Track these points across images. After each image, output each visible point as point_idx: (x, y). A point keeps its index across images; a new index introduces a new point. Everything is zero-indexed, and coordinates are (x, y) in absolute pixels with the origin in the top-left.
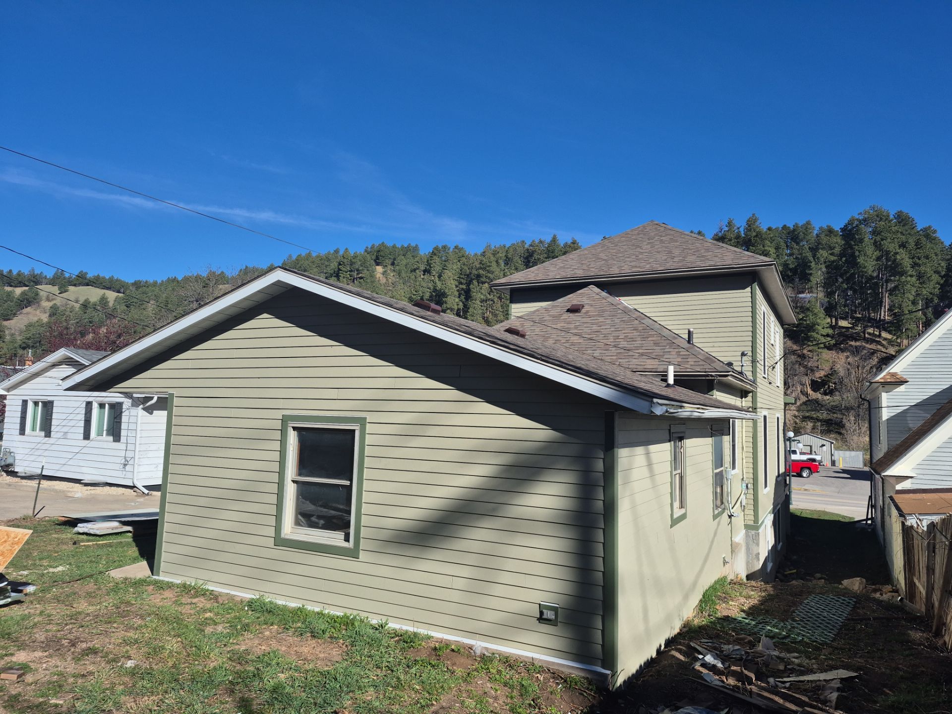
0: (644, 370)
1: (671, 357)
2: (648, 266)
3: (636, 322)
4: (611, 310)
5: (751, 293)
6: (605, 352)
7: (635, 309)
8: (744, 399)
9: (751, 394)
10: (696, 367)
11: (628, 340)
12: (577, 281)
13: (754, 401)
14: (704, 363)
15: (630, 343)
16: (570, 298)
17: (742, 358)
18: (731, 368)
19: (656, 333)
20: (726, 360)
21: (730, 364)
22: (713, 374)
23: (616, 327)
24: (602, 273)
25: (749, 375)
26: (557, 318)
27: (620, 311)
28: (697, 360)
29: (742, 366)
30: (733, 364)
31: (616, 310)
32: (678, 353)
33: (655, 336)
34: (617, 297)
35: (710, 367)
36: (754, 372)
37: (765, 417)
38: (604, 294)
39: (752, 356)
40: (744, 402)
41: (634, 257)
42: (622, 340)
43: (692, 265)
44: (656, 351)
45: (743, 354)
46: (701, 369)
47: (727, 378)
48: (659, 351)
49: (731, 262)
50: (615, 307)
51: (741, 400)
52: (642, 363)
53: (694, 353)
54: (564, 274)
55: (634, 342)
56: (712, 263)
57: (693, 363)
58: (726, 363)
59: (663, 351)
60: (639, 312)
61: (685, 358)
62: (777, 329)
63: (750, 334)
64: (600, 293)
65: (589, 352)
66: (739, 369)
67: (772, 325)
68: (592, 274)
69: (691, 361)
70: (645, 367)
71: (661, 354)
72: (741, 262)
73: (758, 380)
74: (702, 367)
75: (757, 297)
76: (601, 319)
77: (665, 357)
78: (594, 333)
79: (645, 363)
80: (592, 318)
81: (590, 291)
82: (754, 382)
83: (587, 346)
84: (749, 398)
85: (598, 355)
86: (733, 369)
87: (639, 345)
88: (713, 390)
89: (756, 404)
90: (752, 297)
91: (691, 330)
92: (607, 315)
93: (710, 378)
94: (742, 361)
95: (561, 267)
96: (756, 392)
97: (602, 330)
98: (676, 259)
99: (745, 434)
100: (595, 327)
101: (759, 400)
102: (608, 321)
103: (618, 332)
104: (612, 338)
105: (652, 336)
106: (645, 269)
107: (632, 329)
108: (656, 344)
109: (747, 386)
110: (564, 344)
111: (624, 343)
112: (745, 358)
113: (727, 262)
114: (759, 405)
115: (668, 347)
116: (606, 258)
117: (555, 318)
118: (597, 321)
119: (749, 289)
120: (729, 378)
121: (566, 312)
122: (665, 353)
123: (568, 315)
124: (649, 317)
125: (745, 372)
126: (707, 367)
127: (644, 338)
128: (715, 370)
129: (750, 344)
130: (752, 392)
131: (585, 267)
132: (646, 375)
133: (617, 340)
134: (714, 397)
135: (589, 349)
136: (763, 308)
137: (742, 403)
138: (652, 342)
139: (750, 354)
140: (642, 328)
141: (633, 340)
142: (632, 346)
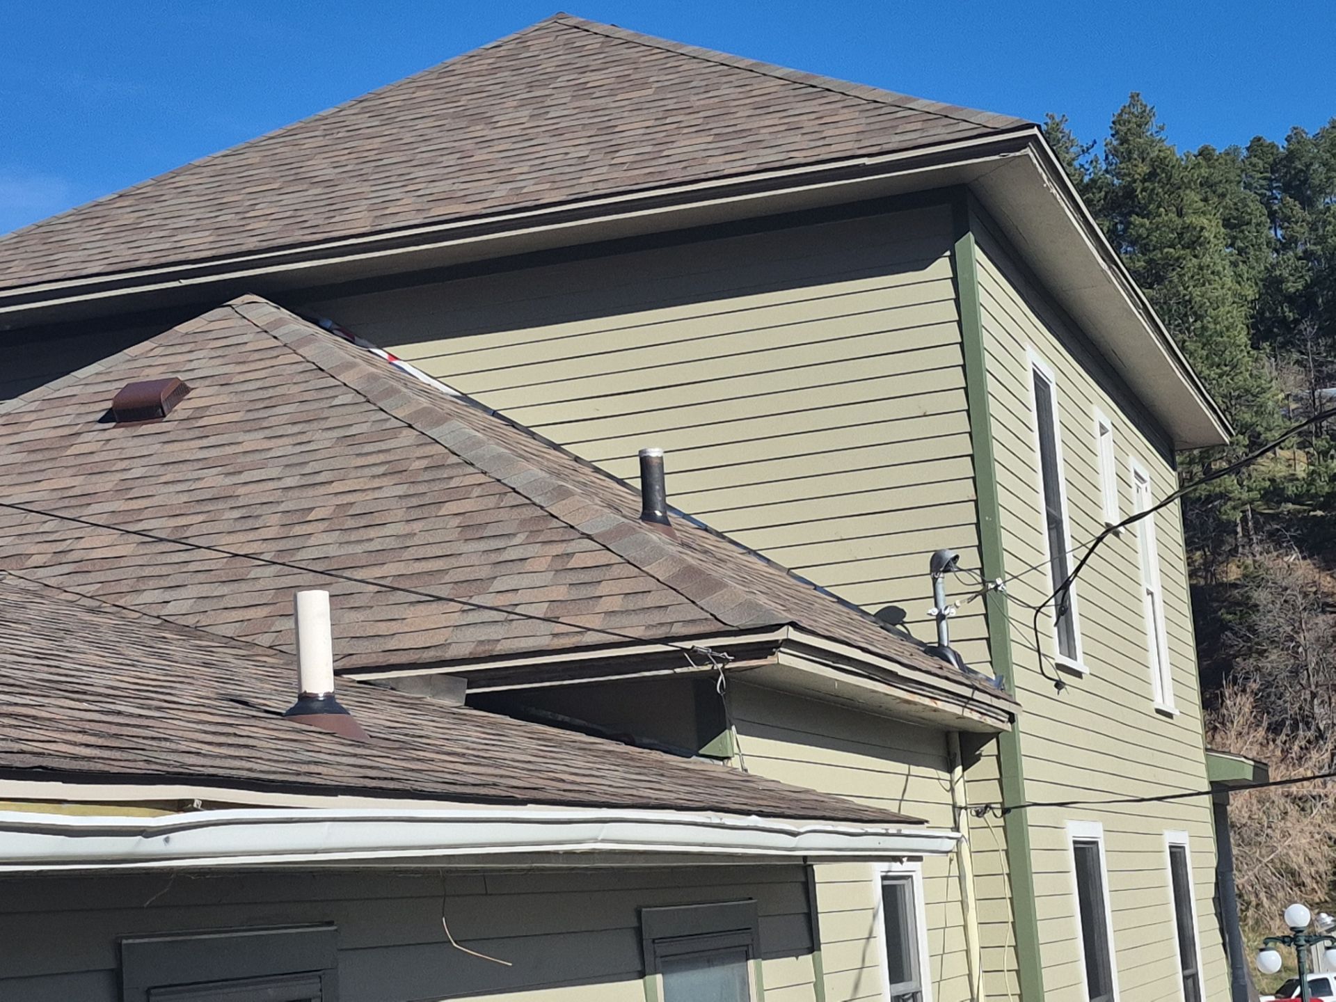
0: (382, 660)
1: (525, 581)
2: (502, 191)
3: (408, 437)
4: (306, 396)
5: (955, 280)
6: (225, 589)
7: (464, 397)
8: (959, 769)
9: (990, 748)
10: (625, 620)
11: (351, 523)
12: (184, 282)
13: (1008, 776)
14: (669, 597)
15: (354, 536)
16: (134, 359)
17: (935, 580)
18: (900, 633)
19: (483, 479)
20: (872, 598)
21: (891, 617)
22: (702, 645)
23: (308, 470)
24: (298, 236)
25: (976, 655)
26: (47, 455)
27: (349, 398)
28: (643, 584)
29: (940, 617)
30: (903, 613)
31: (331, 393)
32: (561, 565)
33: (477, 491)
34: (380, 347)
35: (696, 614)
36: (997, 644)
37: (1085, 854)
38: (295, 326)
39: (982, 570)
40: (959, 787)
41: (451, 160)
42: (322, 526)
43: (690, 171)
44: (462, 561)
45: (940, 565)
46: (648, 627)
47: (770, 660)
48: (474, 560)
49: (849, 145)
50: (332, 382)
51: (946, 776)
52: (383, 628)
53: (631, 554)
54: (122, 254)
55: (372, 533)
56: (770, 157)
57: (616, 603)
58: (873, 610)
59: (494, 557)
60: (485, 409)
61: (591, 576)
62: (1134, 463)
63: (966, 468)
64: (279, 323)
65: (147, 597)
66: (926, 633)
67: (1104, 447)
68: (251, 244)
69: (611, 594)
70: (392, 644)
71: (484, 572)
72: (895, 141)
73: (1019, 677)
74: (657, 617)
75: (983, 297)
76: (252, 441)
77: (498, 585)
78: (198, 508)
79: (394, 627)
80: (212, 441)
81: (236, 322)
82: (1003, 686)
83: (147, 571)
84: (986, 766)
85: (184, 607)
86: (907, 637)
87: (392, 543)
88: (722, 727)
89: (1018, 791)
90: (957, 301)
91: (654, 453)
92: (284, 419)
93: (695, 668)
94: (935, 597)
95: (122, 228)
96: (1013, 736)
97: (242, 490)
98: (625, 156)
99: (981, 936)
100: (214, 480)
101: (1028, 768)
102: (282, 447)
103: (310, 492)
104: (275, 519)
105: (462, 493)
106: (487, 204)
107: (381, 470)
108: (471, 529)
109: (940, 705)
110: (41, 573)
111: (326, 538)
112: (947, 582)
113: (833, 148)
114: (1031, 792)
115: (517, 540)
116: (330, 173)
117: (39, 456)
118: (229, 450)
119: (942, 267)
120: (784, 658)
121: (101, 421)
122: (504, 569)
123: (106, 435)
124: (527, 431)
125: (953, 646)
126: (680, 617)
127: (422, 508)
128: (718, 627)
129: (970, 514)
130: (996, 734)
131: (228, 218)
132: (393, 685)
133: (298, 530)
134: (735, 762)
135: (152, 583)
136: (1031, 357)
137: (952, 790)
138: (456, 521)
139: (970, 559)
140: (424, 463)
141: (369, 519)
142: (359, 549)
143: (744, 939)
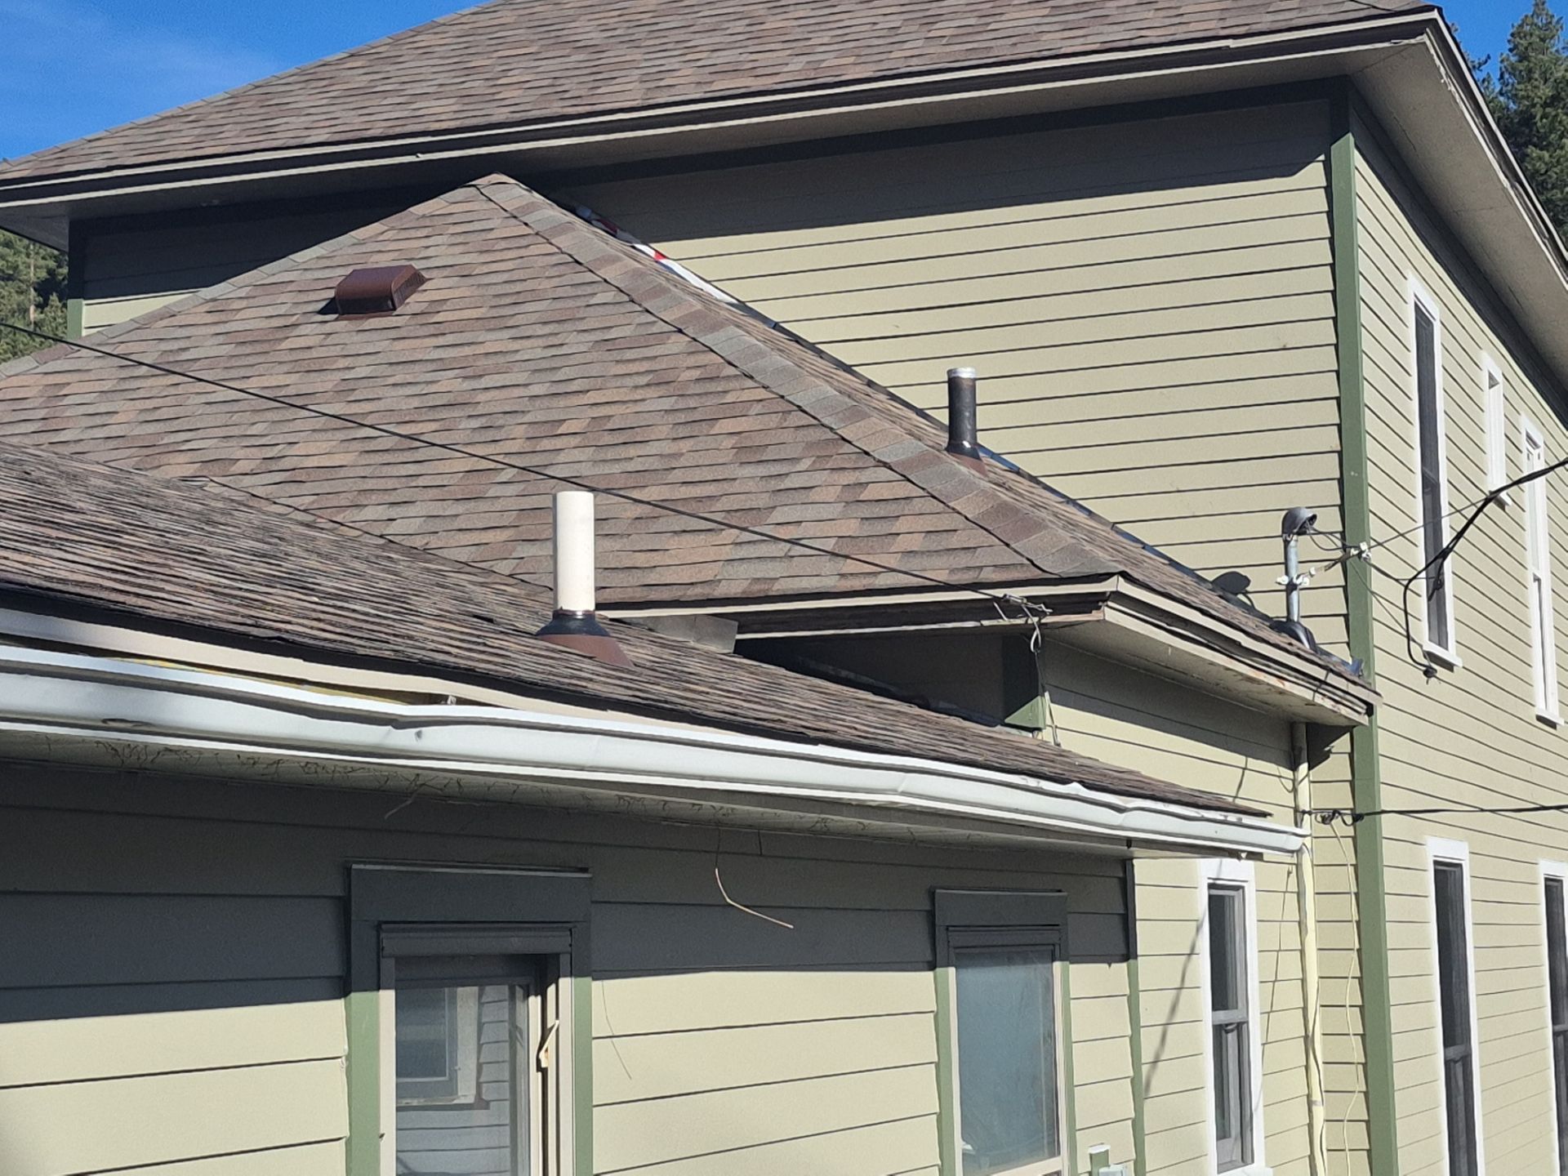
0: (640, 595)
1: (810, 512)
2: (798, 64)
3: (678, 343)
4: (560, 293)
5: (1328, 190)
6: (459, 508)
7: (742, 306)
8: (1304, 767)
9: (1342, 744)
10: (926, 562)
11: (608, 439)
12: (423, 157)
13: (1362, 777)
14: (981, 537)
15: (611, 454)
16: (362, 243)
17: (1287, 543)
18: (1242, 605)
19: (763, 394)
20: (1210, 561)
21: (1232, 585)
22: (1016, 594)
23: (559, 376)
24: (556, 108)
25: (1330, 635)
26: (258, 348)
27: (610, 296)
28: (947, 521)
29: (1291, 587)
30: (1247, 581)
31: (589, 290)
32: (852, 497)
33: (757, 408)
34: (645, 243)
35: (1008, 557)
36: (1356, 622)
37: (1447, 877)
38: (549, 213)
39: (1343, 533)
40: (1304, 788)
41: (740, 26)
42: (574, 441)
43: (1021, 49)
44: (736, 487)
45: (1294, 525)
46: (953, 571)
47: (1095, 616)
48: (751, 486)
49: (1212, 24)
50: (589, 277)
51: (1288, 773)
52: (641, 560)
53: (936, 487)
54: (351, 121)
55: (632, 451)
56: (1117, 34)
57: (916, 543)
58: (1211, 576)
59: (774, 484)
60: (764, 320)
61: (886, 512)
62: (1526, 424)
63: (1330, 413)
64: (531, 208)
65: (369, 513)
66: (1273, 607)
67: (1493, 401)
68: (501, 115)
69: (911, 531)
70: (653, 578)
71: (763, 501)
72: (1266, 21)
73: (1381, 662)
74: (964, 560)
75: (1361, 212)
76: (495, 341)
77: (778, 516)
78: (432, 415)
79: (656, 558)
80: (449, 339)
81: (481, 205)
82: (1360, 671)
83: (370, 484)
84: (1337, 764)
85: (413, 526)
86: (1250, 609)
87: (656, 464)
88: (1029, 693)
89: (1373, 796)
90: (1330, 214)
91: (966, 373)
92: (533, 318)
93: (1005, 621)
94: (1286, 564)
95: (352, 93)
96: (1370, 732)
97: (481, 397)
98: (944, 28)
99: (1320, 964)
100: (449, 383)
101: (1386, 770)
102: (532, 350)
103: (562, 402)
104: (520, 431)
105: (738, 410)
106: (778, 79)
107: (644, 380)
108: (748, 451)
109: (1288, 686)
110: (247, 481)
111: (577, 455)
112: (1301, 546)
113: (1192, 27)
114: (1388, 799)
115: (805, 464)
116: (597, 37)
117: (248, 349)
118: (467, 350)
119: (1314, 173)
120: (1111, 614)
121: (322, 312)
122: (783, 498)
123: (327, 328)
124: (812, 347)
125: (1305, 622)
126: (990, 560)
127: (692, 425)
128: (1036, 574)
129: (1330, 466)
130: (1349, 728)
131: (477, 85)
132: (651, 626)
133: (546, 444)
134: (1046, 735)
135: (374, 498)
136: (1413, 287)
137: (1295, 790)
138: (733, 441)
139: (1329, 520)
140: (696, 374)
141: (630, 436)
142: (616, 468)
143: (1051, 936)
